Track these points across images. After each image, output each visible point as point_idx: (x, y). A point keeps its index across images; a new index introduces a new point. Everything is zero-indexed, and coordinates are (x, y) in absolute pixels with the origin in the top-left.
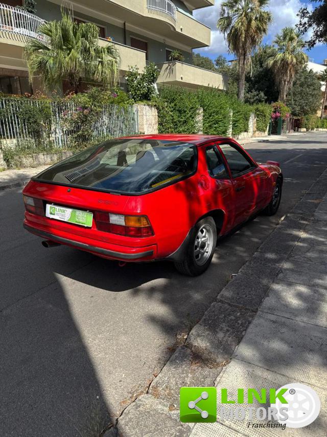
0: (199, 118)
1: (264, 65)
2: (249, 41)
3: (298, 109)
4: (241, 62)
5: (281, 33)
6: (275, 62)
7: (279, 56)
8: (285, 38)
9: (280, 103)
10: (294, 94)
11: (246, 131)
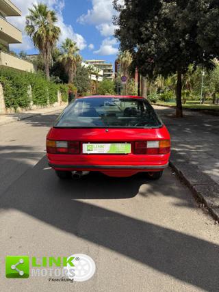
0: (29, 92)
1: (57, 60)
2: (48, 44)
3: (81, 88)
4: (45, 57)
5: (65, 42)
6: (64, 59)
7: (66, 55)
8: (67, 45)
9: (69, 84)
10: (77, 79)
11: (57, 101)
